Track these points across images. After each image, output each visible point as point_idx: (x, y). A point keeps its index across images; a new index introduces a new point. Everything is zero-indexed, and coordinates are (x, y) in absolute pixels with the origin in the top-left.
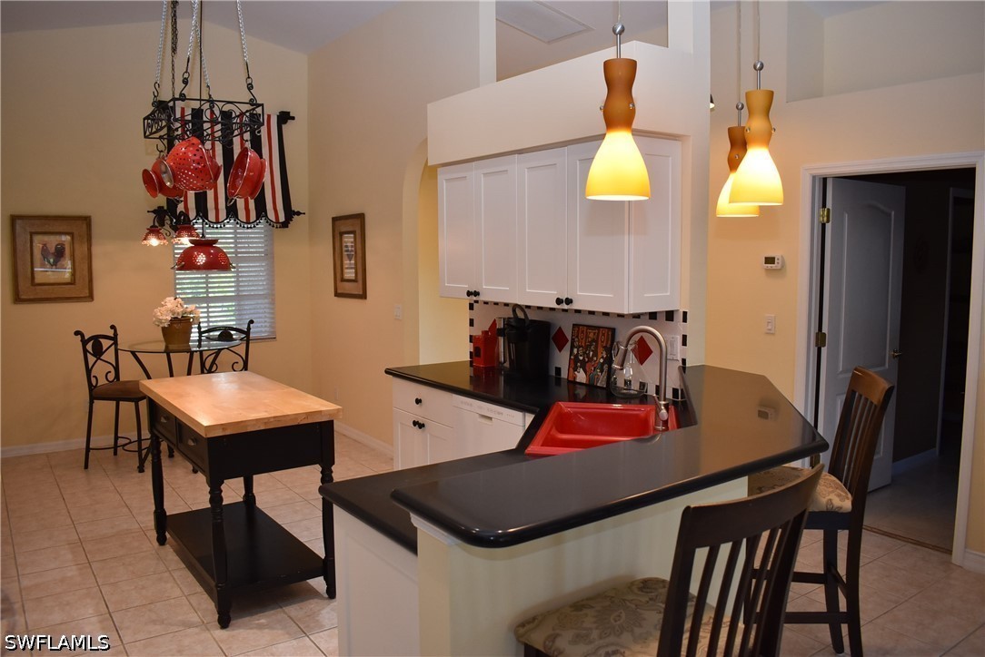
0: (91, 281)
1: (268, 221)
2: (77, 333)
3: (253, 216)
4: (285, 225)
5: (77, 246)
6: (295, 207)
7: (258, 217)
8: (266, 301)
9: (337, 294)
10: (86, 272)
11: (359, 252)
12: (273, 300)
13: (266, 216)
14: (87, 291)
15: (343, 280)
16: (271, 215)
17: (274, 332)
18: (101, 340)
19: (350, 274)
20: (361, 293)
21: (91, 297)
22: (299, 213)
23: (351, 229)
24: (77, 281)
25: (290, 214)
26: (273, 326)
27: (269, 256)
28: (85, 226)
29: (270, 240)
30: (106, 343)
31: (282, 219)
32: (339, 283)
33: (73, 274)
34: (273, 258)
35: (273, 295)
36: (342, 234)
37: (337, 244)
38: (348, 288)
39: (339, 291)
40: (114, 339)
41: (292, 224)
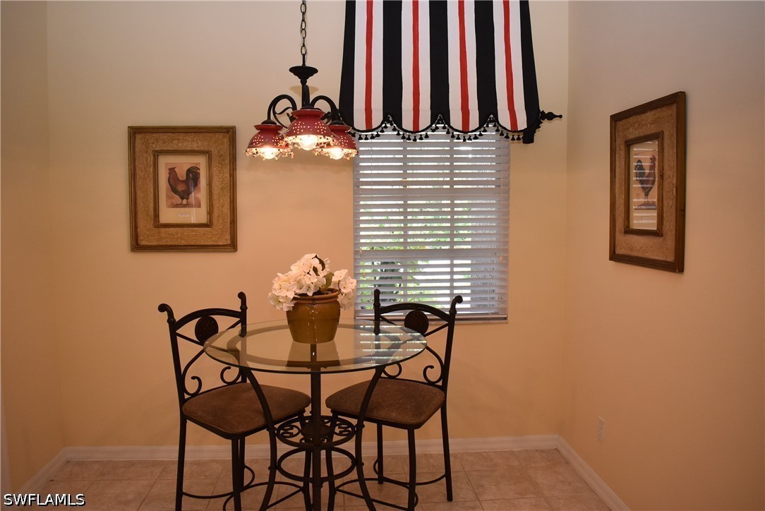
0: (233, 222)
1: (500, 130)
2: (163, 308)
3: (474, 121)
4: (528, 136)
5: (215, 170)
6: (544, 106)
7: (483, 121)
8: (495, 260)
9: (614, 257)
10: (226, 210)
11: (671, 175)
12: (506, 258)
13: (496, 120)
14: (228, 237)
15: (629, 231)
16: (504, 119)
17: (505, 310)
18: (215, 317)
19: (644, 219)
20: (671, 258)
21: (233, 246)
22: (551, 116)
23: (652, 129)
24: (215, 222)
25: (536, 116)
26: (503, 299)
27: (503, 188)
28: (226, 141)
29: (504, 163)
30: (223, 322)
31: (522, 124)
32: (620, 238)
33: (210, 213)
34: (508, 192)
35: (506, 251)
36: (629, 144)
37: (620, 164)
38: (639, 246)
39: (619, 251)
40: (241, 316)
41: (538, 135)
